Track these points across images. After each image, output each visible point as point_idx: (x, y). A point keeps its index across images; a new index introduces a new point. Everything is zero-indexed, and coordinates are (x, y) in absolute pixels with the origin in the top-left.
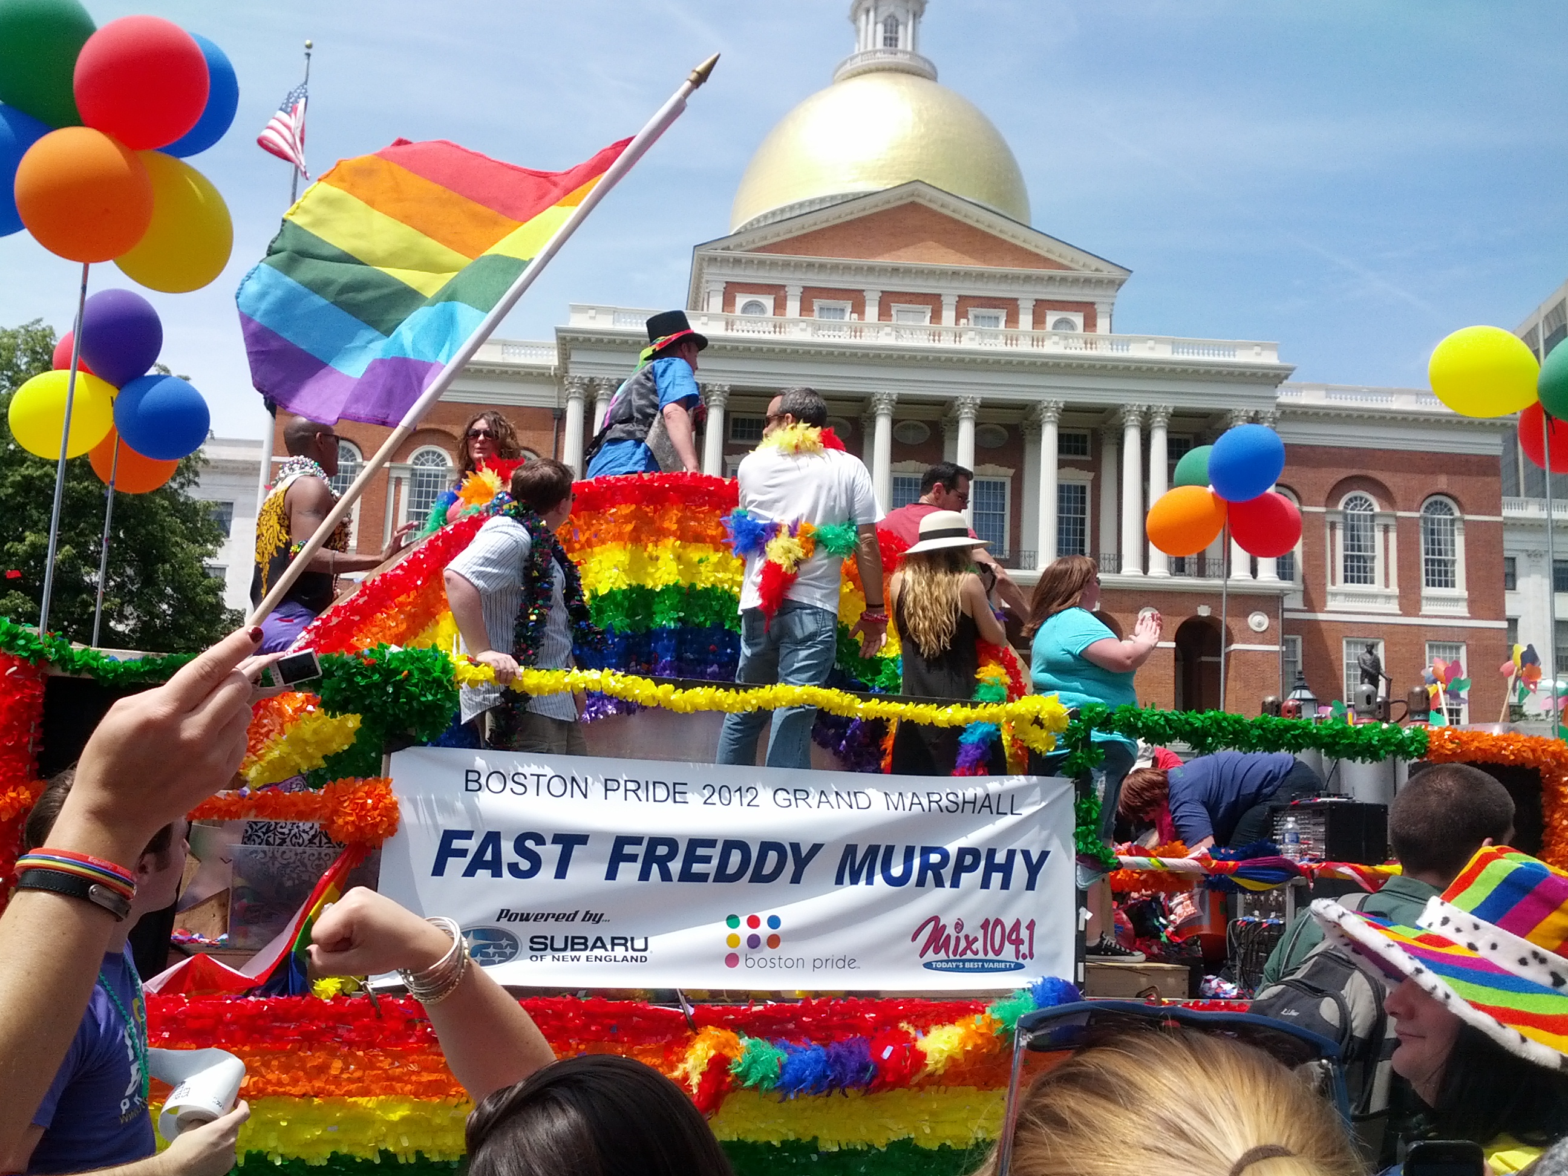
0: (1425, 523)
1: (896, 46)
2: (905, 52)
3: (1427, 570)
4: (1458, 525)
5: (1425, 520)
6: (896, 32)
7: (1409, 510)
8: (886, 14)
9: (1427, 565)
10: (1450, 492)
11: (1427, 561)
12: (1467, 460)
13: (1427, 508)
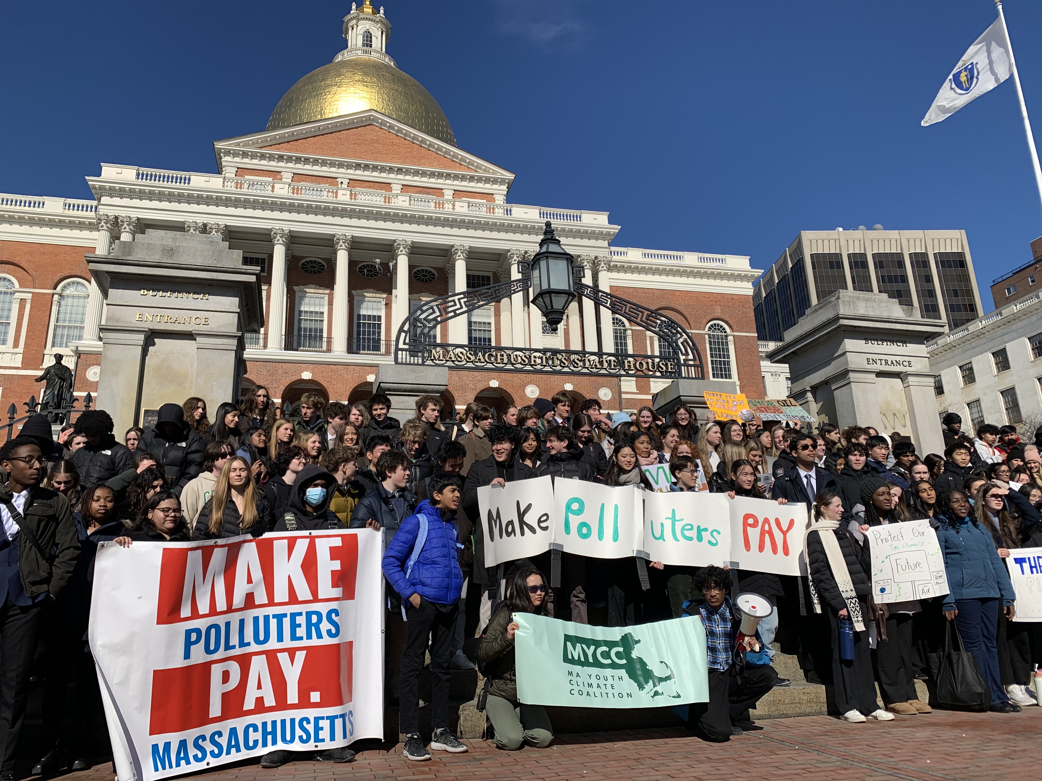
0: (710, 338)
1: (371, 46)
2: (376, 51)
3: (713, 368)
4: (730, 338)
5: (709, 335)
6: (371, 41)
7: (699, 329)
8: (365, 29)
9: (712, 364)
10: (723, 317)
11: (712, 361)
12: (732, 299)
13: (710, 328)
